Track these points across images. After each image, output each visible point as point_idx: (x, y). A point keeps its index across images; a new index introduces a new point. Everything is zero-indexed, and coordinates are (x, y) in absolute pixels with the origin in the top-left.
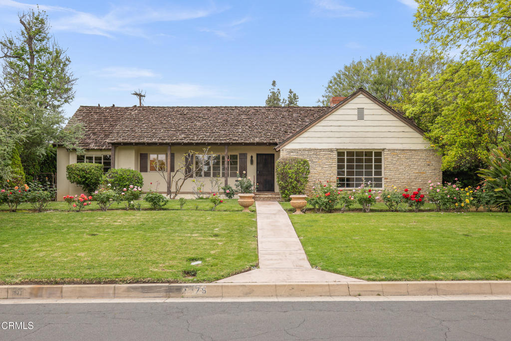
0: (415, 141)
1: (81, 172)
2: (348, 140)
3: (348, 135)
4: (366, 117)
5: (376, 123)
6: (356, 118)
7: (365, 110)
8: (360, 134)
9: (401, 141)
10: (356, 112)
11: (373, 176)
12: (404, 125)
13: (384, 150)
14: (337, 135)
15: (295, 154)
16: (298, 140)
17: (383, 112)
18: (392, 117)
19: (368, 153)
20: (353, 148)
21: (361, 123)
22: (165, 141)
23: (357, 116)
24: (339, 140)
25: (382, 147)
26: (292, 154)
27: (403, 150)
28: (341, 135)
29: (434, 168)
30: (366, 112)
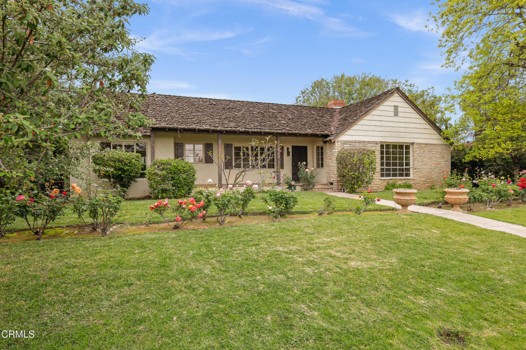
0: (433, 136)
1: (117, 163)
2: (387, 134)
3: (387, 129)
4: (400, 114)
5: (407, 120)
6: (393, 114)
7: (399, 108)
8: (396, 129)
9: (424, 136)
10: (392, 109)
11: (404, 167)
12: (425, 123)
13: (413, 143)
14: (379, 128)
15: (348, 145)
16: (349, 132)
17: (411, 110)
18: (417, 116)
19: (401, 147)
20: (392, 141)
21: (396, 119)
22: (219, 129)
23: (393, 113)
24: (381, 134)
25: (411, 141)
26: (345, 145)
27: (426, 144)
28: (382, 129)
29: (446, 160)
30: (400, 109)
